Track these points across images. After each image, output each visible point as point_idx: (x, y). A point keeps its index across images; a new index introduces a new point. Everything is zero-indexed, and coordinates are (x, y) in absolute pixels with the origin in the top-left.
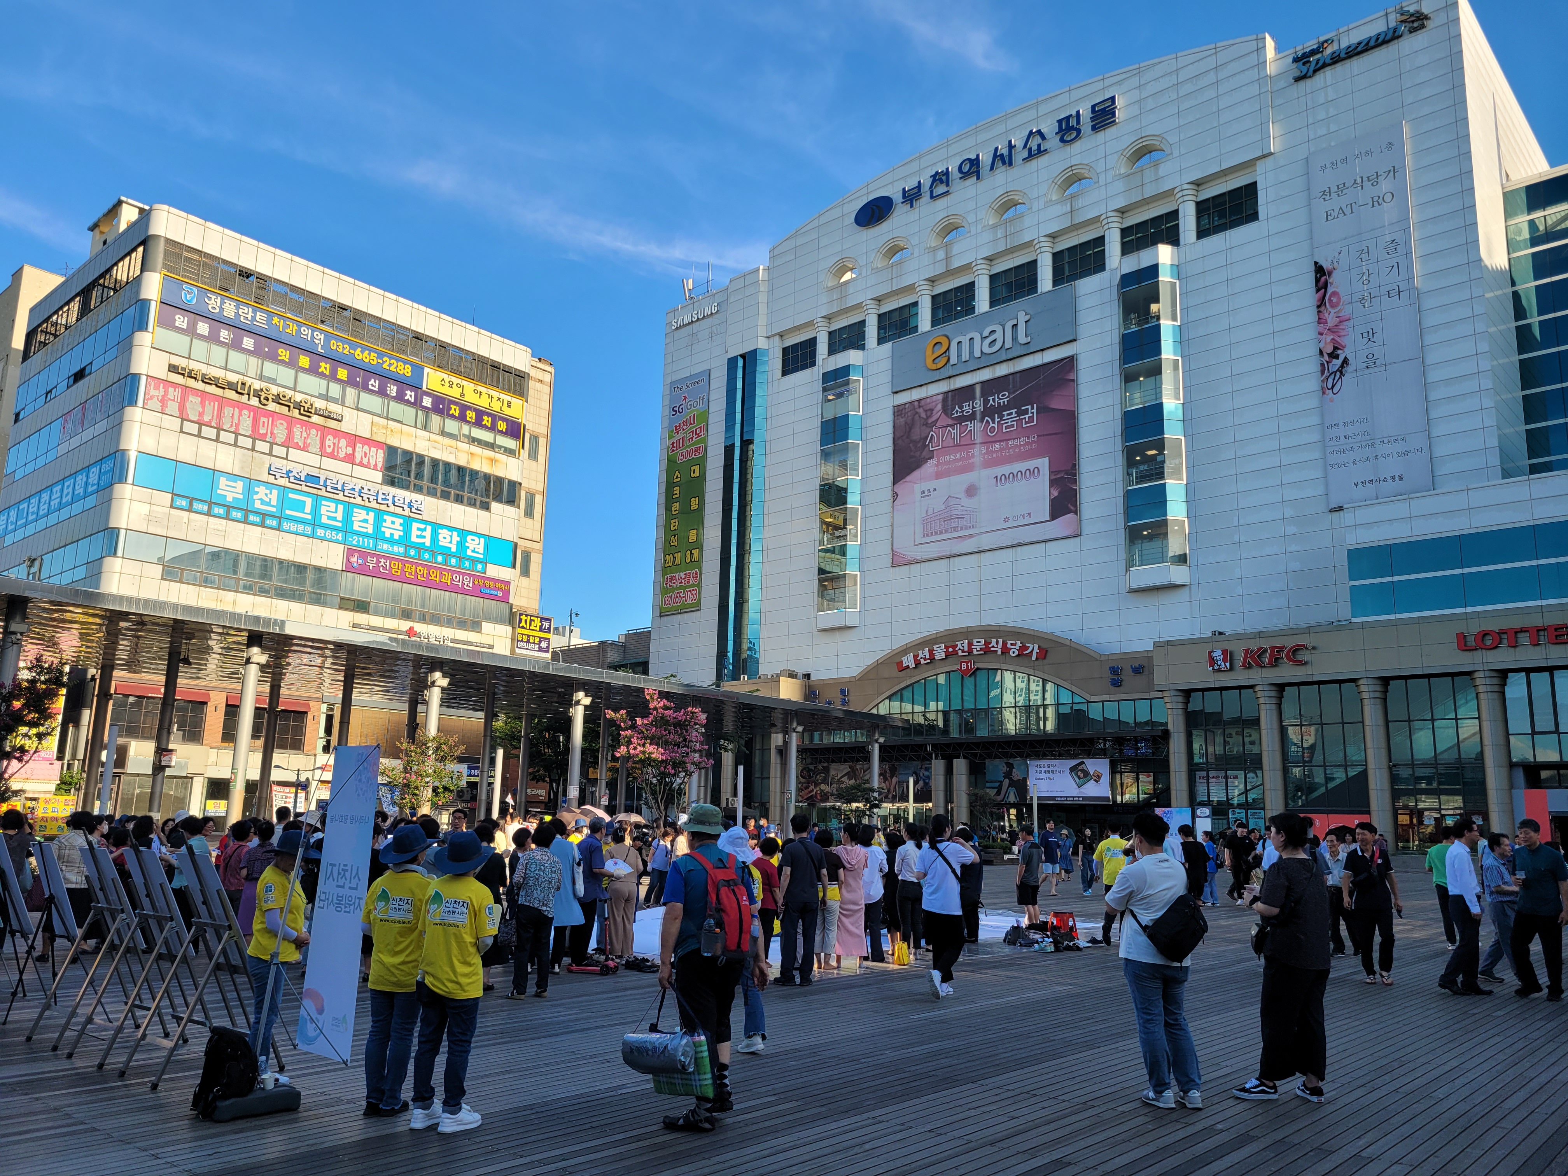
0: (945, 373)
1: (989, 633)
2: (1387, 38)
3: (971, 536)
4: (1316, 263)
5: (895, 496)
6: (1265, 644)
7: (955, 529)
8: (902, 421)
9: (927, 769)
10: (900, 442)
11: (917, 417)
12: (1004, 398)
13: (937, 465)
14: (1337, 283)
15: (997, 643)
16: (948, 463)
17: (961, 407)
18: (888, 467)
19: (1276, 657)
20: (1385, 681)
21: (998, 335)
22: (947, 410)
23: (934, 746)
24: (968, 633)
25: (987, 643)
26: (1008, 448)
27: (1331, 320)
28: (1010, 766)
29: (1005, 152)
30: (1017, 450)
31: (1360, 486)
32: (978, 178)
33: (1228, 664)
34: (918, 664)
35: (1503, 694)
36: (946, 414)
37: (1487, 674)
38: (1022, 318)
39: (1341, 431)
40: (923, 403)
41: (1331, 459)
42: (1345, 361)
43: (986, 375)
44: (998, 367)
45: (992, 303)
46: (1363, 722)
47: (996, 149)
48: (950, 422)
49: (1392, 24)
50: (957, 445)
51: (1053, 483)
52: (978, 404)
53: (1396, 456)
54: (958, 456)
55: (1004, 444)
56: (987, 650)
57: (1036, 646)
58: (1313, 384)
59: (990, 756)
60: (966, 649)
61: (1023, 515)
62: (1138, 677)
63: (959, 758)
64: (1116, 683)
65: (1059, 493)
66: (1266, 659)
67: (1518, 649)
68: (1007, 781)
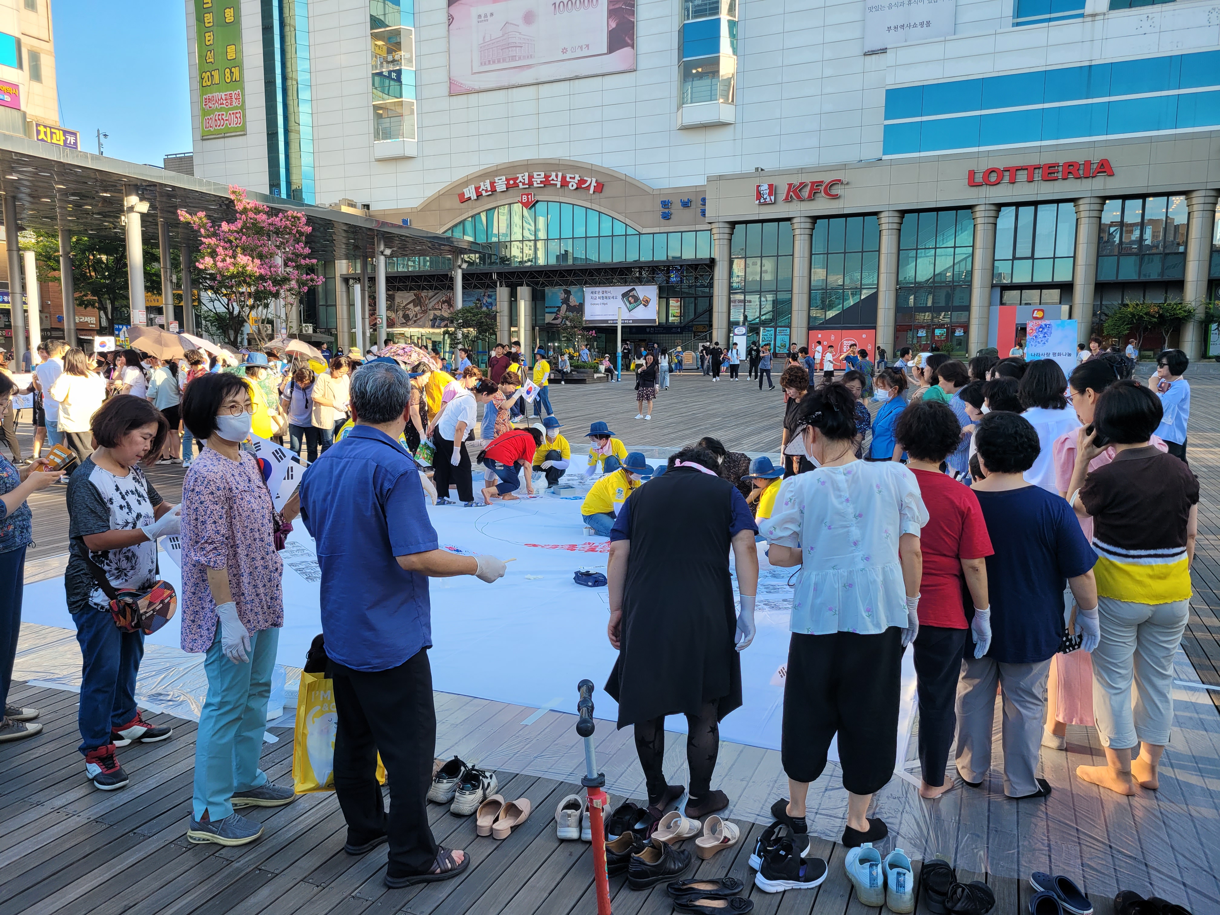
1: (549, 166)
3: (529, 66)
5: (451, 19)
6: (808, 179)
7: (513, 58)
15: (557, 176)
19: (816, 190)
20: (903, 213)
23: (499, 275)
24: (529, 166)
25: (547, 177)
28: (568, 293)
31: (892, 31)
33: (773, 198)
34: (479, 195)
35: (996, 224)
37: (986, 207)
46: (879, 251)
51: (611, 13)
56: (547, 183)
57: (594, 180)
59: (552, 284)
60: (527, 182)
61: (581, 47)
62: (687, 211)
63: (521, 285)
64: (666, 216)
65: (617, 25)
66: (805, 193)
67: (1016, 185)
68: (564, 307)
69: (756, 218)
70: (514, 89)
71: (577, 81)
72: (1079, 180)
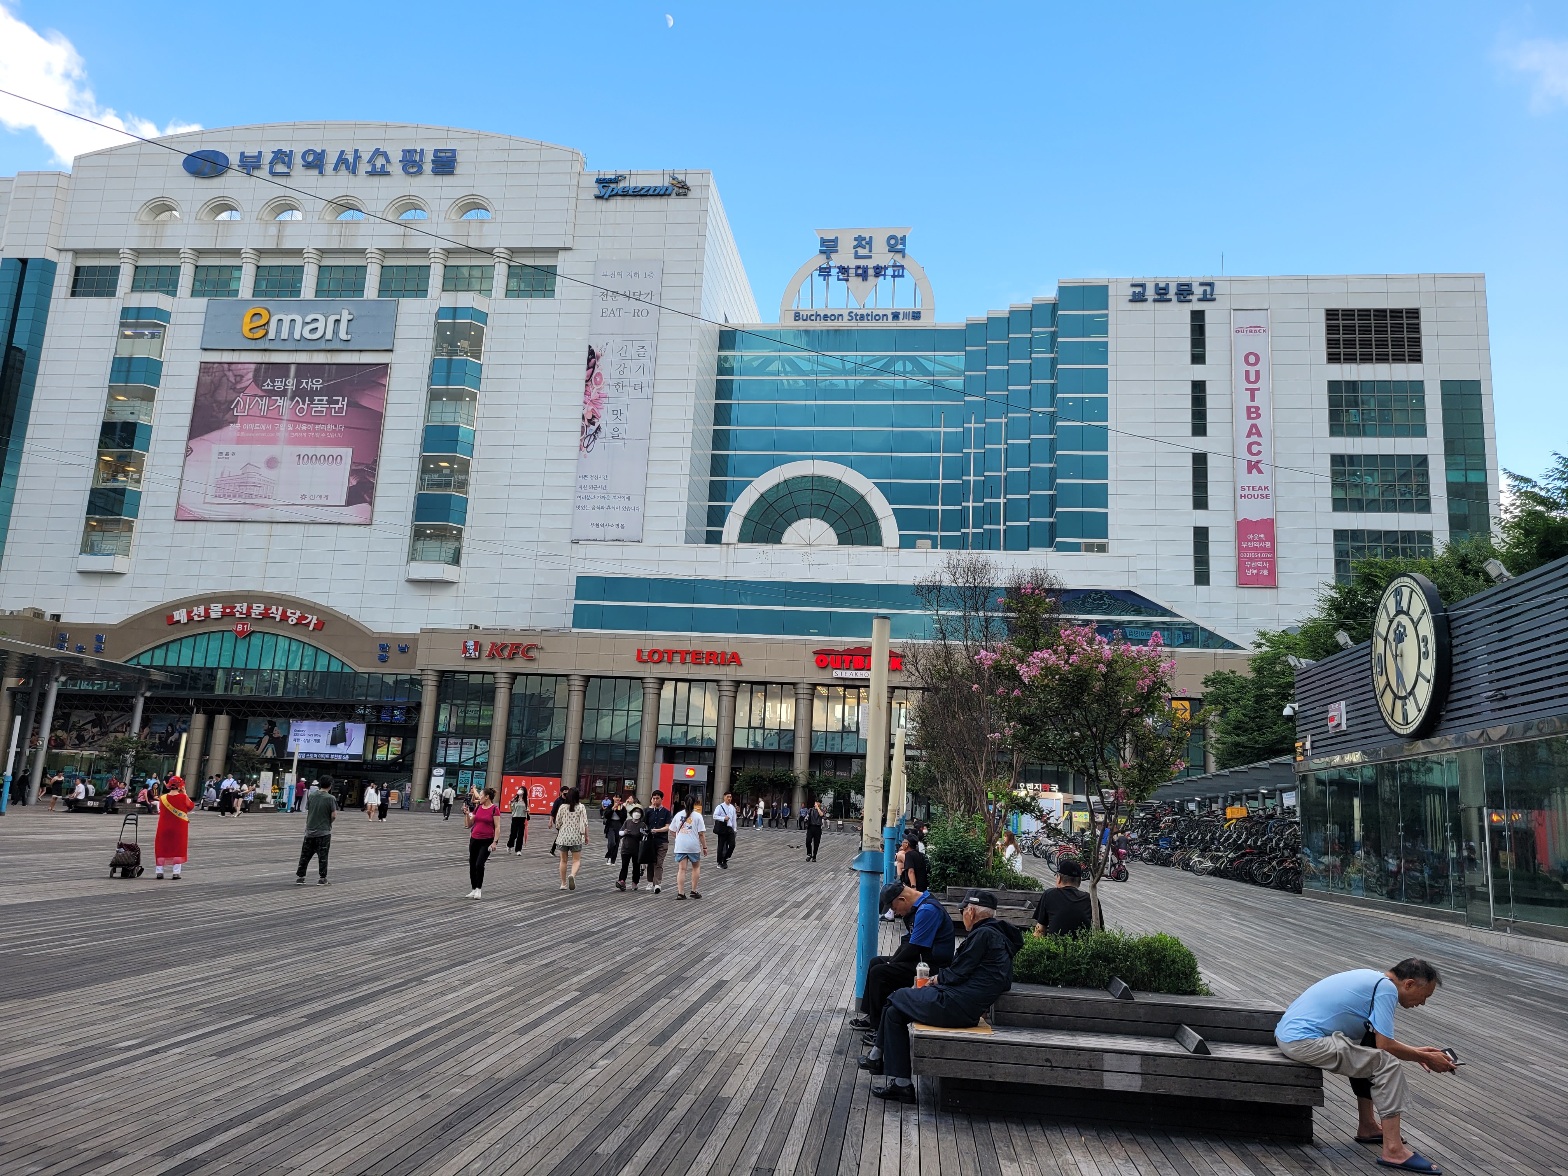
0: (261, 345)
1: (269, 600)
2: (662, 193)
4: (590, 347)
5: (189, 451)
6: (508, 640)
7: (250, 496)
8: (207, 379)
9: (184, 722)
10: (202, 398)
11: (224, 379)
12: (317, 384)
13: (239, 431)
14: (602, 366)
15: (277, 610)
16: (250, 431)
17: (273, 382)
18: (186, 421)
19: (515, 651)
20: (587, 678)
21: (320, 325)
22: (258, 380)
23: (197, 701)
24: (250, 598)
25: (266, 609)
26: (314, 431)
27: (594, 395)
28: (273, 724)
29: (351, 158)
30: (323, 435)
31: (595, 527)
32: (321, 172)
33: (477, 653)
34: (190, 619)
35: (659, 695)
36: (257, 385)
37: (652, 680)
38: (346, 316)
39: (588, 482)
40: (233, 366)
41: (580, 502)
42: (599, 428)
43: (303, 358)
44: (315, 354)
45: (318, 292)
46: (567, 708)
47: (342, 152)
48: (260, 393)
49: (666, 184)
50: (263, 417)
51: (353, 472)
52: (291, 384)
53: (621, 509)
54: (263, 427)
55: (311, 427)
56: (266, 615)
57: (315, 617)
58: (575, 439)
59: (254, 714)
60: (244, 612)
61: (320, 497)
62: (404, 655)
63: (221, 714)
64: (383, 659)
65: (358, 483)
66: (506, 654)
67: (673, 665)
68: (267, 738)
69: (462, 669)
70: (247, 525)
71: (312, 526)
72: (718, 667)
